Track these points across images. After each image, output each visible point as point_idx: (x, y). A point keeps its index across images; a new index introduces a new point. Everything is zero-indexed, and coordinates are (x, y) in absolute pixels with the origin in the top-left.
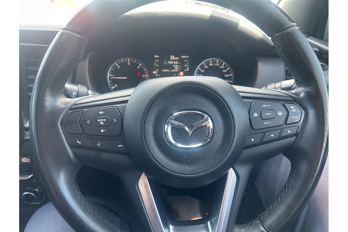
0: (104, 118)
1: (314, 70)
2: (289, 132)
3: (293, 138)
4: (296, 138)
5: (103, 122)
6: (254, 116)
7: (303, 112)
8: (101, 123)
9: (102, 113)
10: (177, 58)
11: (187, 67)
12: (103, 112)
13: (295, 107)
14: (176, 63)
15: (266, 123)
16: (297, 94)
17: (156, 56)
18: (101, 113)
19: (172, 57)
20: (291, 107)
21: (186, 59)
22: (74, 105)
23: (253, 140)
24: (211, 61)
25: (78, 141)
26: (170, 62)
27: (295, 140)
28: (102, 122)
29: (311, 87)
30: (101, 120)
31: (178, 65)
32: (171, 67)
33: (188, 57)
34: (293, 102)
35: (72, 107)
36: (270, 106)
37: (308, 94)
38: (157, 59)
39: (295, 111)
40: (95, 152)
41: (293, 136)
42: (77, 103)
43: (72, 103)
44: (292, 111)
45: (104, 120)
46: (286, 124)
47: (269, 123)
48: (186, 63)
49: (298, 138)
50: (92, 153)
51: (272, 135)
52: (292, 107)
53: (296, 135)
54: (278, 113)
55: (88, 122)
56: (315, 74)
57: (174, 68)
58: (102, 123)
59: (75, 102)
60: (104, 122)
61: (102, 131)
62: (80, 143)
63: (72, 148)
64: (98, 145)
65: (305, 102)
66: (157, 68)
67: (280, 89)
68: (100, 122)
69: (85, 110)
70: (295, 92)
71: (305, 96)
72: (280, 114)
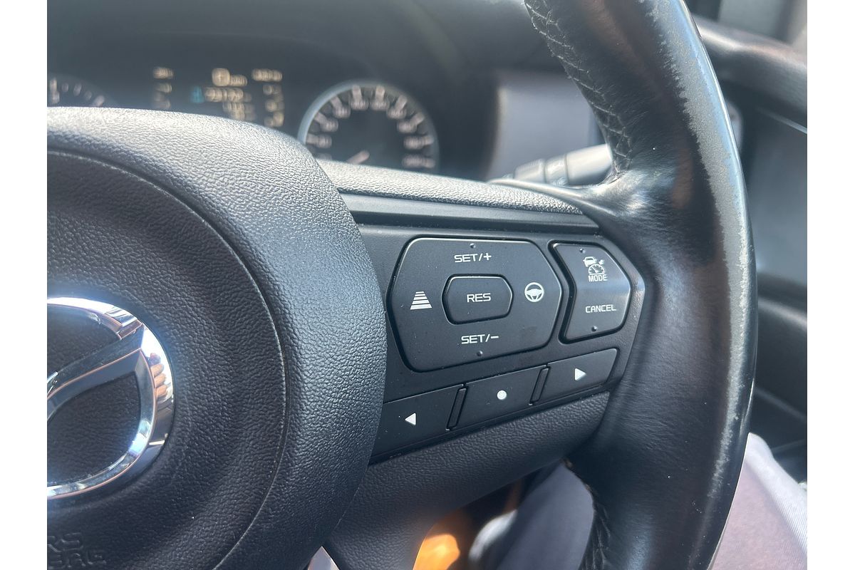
1: (683, 89)
2: (579, 374)
3: (593, 399)
4: (610, 399)
6: (413, 308)
7: (640, 282)
10: (239, 81)
13: (601, 262)
14: (237, 99)
15: (469, 340)
16: (615, 202)
17: (162, 73)
19: (222, 77)
20: (587, 263)
21: (272, 83)
23: (412, 419)
24: (358, 94)
27: (606, 408)
29: (671, 170)
31: (245, 105)
33: (277, 77)
34: (597, 239)
36: (488, 257)
37: (660, 200)
38: (164, 81)
39: (604, 278)
41: (596, 393)
44: (591, 279)
46: (563, 339)
47: (484, 338)
48: (271, 97)
49: (618, 404)
51: (502, 395)
52: (589, 262)
53: (611, 385)
54: (527, 293)
56: (690, 108)
65: (645, 235)
67: (561, 182)
70: (609, 194)
71: (648, 209)
72: (534, 294)
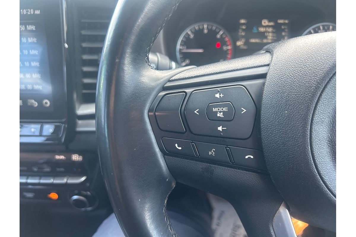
0: (224, 106)
5: (222, 113)
8: (218, 115)
9: (220, 97)
10: (272, 24)
11: (285, 35)
12: (222, 95)
14: (270, 31)
17: (243, 21)
18: (217, 96)
19: (265, 22)
21: (284, 24)
22: (170, 81)
24: (321, 28)
25: (176, 145)
26: (262, 29)
28: (220, 112)
30: (219, 109)
31: (273, 32)
32: (263, 35)
33: (287, 21)
35: (165, 85)
38: (243, 24)
40: (205, 165)
42: (173, 78)
43: (166, 78)
45: (225, 109)
48: (283, 30)
50: (199, 166)
55: (195, 112)
57: (266, 37)
58: (220, 115)
59: (169, 76)
60: (224, 112)
61: (220, 128)
62: (180, 148)
63: (166, 156)
64: (210, 153)
66: (243, 37)
68: (216, 112)
69: (188, 91)
